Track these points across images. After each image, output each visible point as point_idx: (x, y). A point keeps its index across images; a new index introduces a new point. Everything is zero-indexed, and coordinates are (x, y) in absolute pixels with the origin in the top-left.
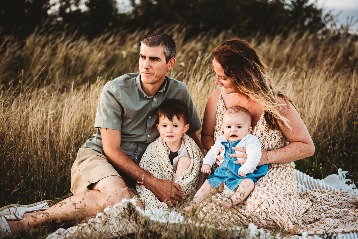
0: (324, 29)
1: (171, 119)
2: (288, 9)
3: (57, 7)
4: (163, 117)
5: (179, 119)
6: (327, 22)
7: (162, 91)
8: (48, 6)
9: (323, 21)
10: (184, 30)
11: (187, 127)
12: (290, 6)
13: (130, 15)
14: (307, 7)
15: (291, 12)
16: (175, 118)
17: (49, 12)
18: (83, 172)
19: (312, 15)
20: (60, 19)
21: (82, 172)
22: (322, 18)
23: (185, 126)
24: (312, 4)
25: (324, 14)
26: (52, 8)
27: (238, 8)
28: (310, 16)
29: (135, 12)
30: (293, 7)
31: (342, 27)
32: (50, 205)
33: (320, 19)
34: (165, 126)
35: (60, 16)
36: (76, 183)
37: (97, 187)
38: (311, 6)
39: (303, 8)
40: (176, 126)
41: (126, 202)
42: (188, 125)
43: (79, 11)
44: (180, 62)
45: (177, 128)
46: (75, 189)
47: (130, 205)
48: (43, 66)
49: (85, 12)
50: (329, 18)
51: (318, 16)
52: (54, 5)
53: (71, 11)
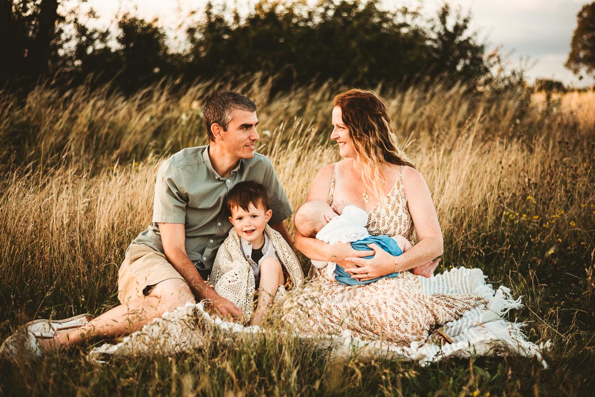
0: (489, 75)
1: (246, 208)
2: (431, 47)
3: (72, 45)
4: (236, 207)
5: (256, 207)
6: (491, 66)
7: (236, 170)
8: (59, 43)
9: (486, 64)
10: (270, 80)
11: (269, 214)
12: (435, 41)
13: (188, 56)
14: (461, 42)
15: (436, 51)
16: (251, 206)
17: (61, 52)
18: (137, 273)
19: (469, 54)
20: (78, 63)
21: (135, 272)
22: (484, 60)
23: (267, 213)
24: (469, 38)
25: (488, 52)
26: (66, 46)
27: (354, 44)
28: (465, 57)
29: (195, 51)
30: (440, 43)
31: (514, 73)
32: (90, 319)
33: (481, 60)
34: (240, 218)
35: (77, 59)
36: (126, 288)
37: (154, 292)
38: (467, 41)
39: (455, 43)
40: (254, 216)
41: (191, 307)
42: (270, 210)
43: (107, 50)
44: (265, 130)
45: (256, 218)
46: (124, 295)
47: (195, 311)
48: (58, 136)
49: (117, 52)
50: (495, 59)
51: (479, 55)
52: (67, 40)
53: (94, 50)
